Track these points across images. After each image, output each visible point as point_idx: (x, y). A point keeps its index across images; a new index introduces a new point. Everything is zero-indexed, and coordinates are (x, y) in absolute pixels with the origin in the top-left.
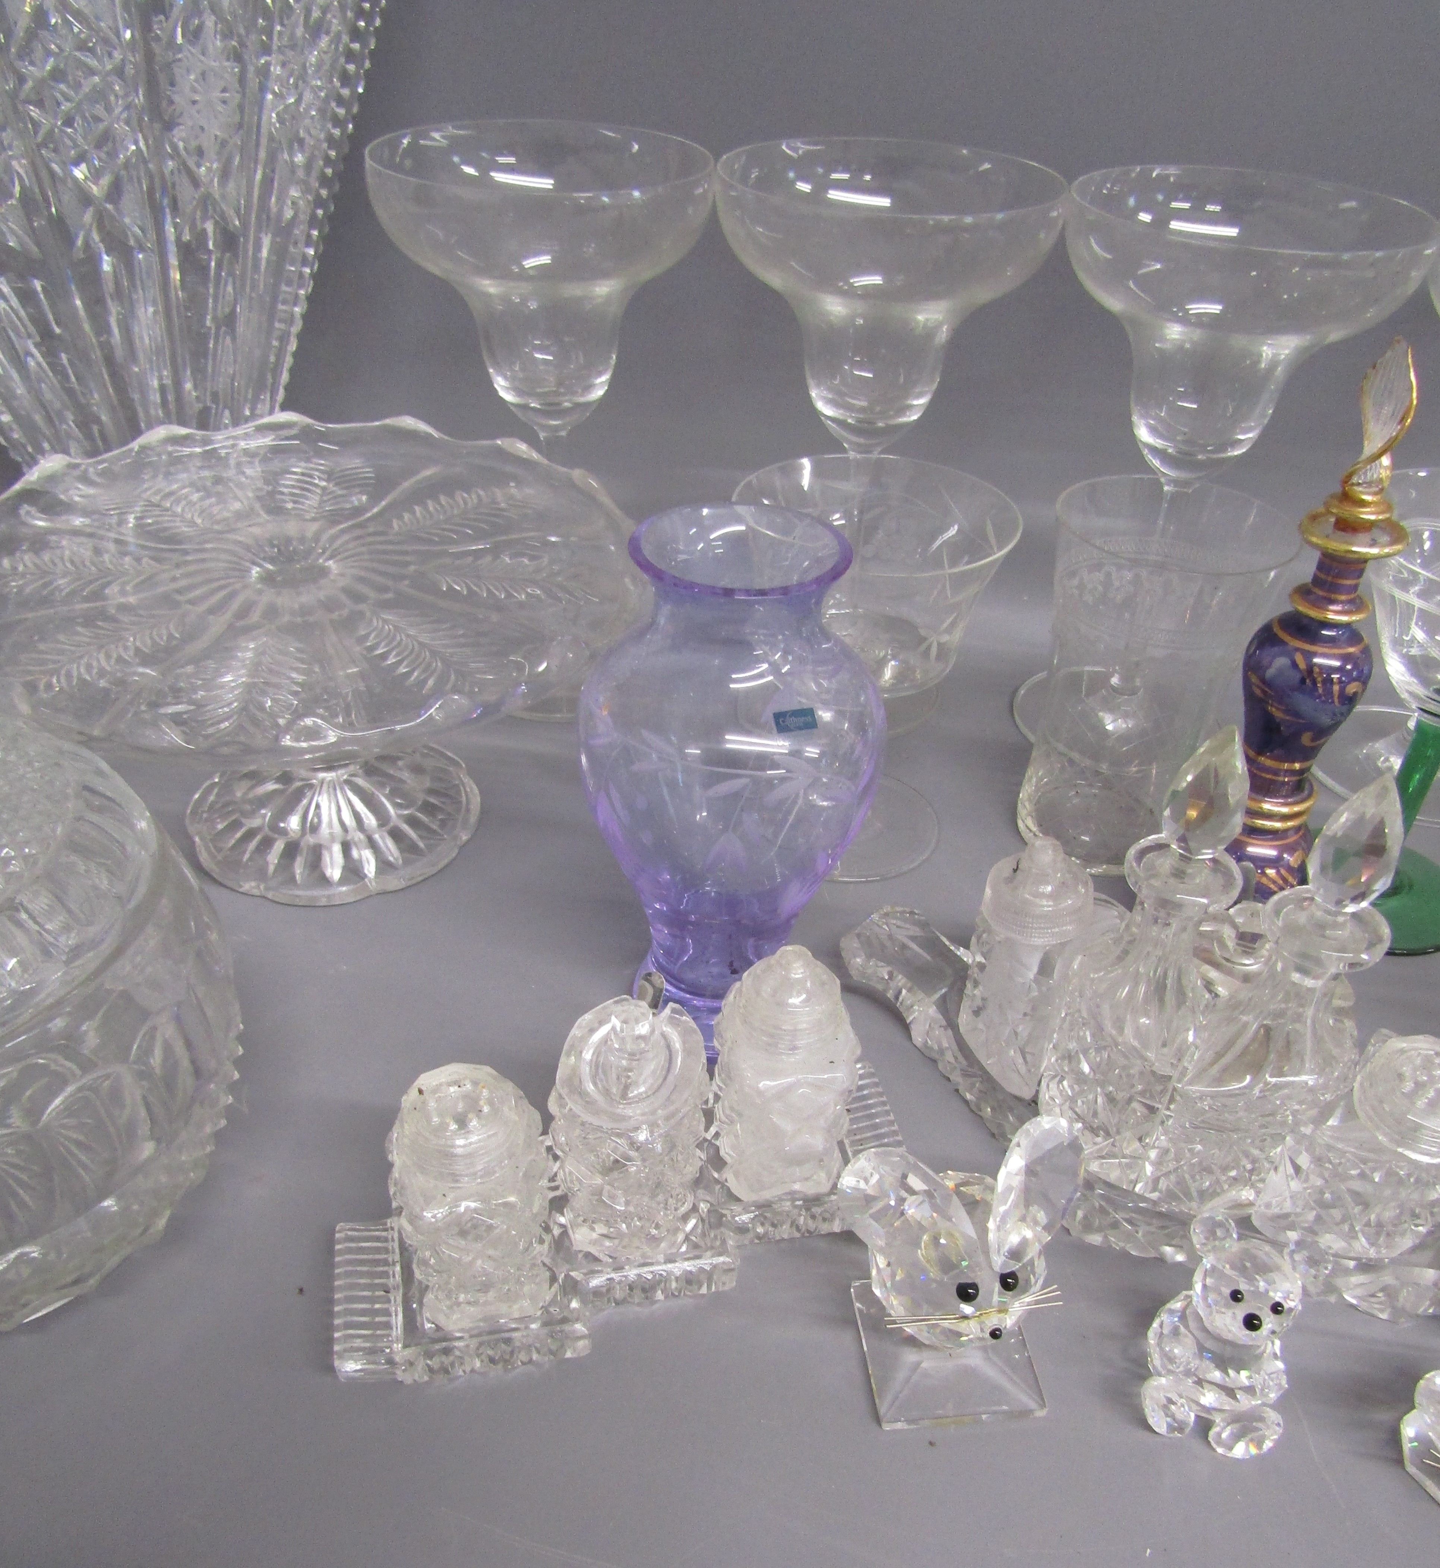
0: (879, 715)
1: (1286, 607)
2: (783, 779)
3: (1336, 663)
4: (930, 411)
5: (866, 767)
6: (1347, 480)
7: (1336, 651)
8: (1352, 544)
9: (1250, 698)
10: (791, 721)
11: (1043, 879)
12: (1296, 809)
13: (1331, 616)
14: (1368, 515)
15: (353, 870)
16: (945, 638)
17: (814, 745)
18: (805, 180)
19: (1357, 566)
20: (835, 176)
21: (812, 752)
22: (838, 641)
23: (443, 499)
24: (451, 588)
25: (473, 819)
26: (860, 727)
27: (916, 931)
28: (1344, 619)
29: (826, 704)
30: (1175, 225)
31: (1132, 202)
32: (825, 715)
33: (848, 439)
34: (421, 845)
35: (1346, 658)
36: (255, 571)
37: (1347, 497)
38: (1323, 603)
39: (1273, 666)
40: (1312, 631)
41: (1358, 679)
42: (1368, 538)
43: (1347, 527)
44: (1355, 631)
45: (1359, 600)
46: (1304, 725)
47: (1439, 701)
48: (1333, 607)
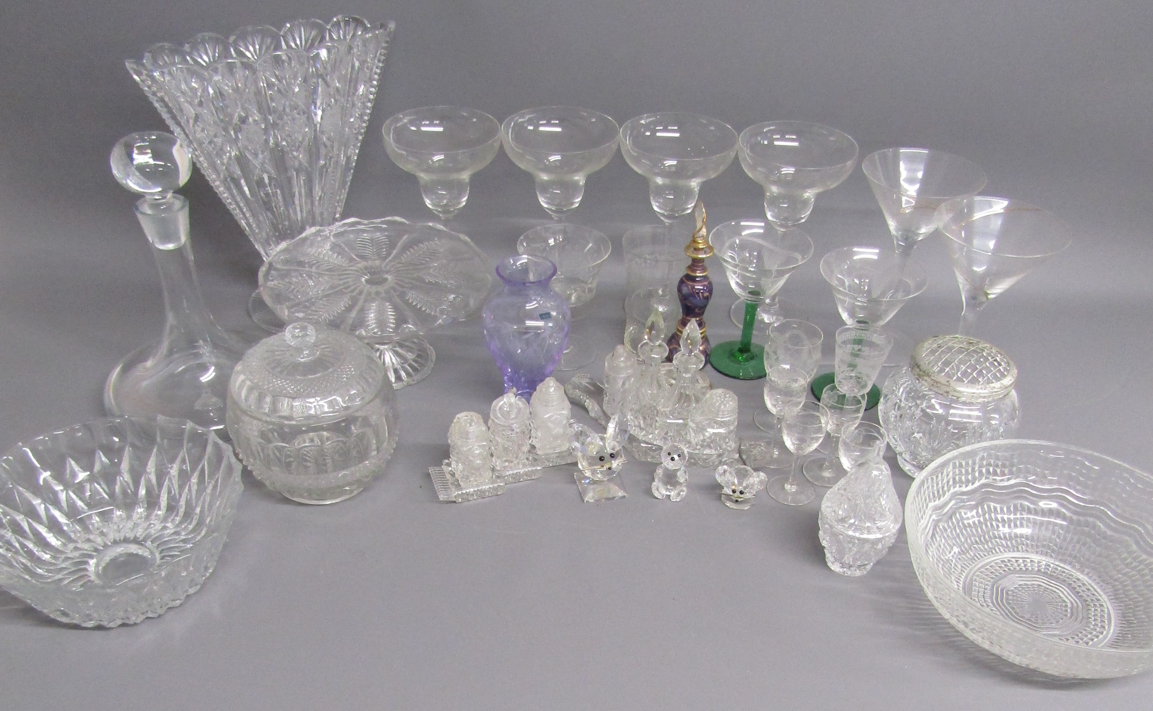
0: (569, 313)
1: (685, 273)
2: (543, 332)
3: (702, 288)
4: (582, 202)
5: (566, 329)
6: (693, 237)
7: (702, 284)
8: (698, 255)
9: (681, 300)
10: (544, 316)
11: (621, 356)
13: (698, 275)
14: (701, 246)
15: (399, 378)
16: (590, 286)
17: (550, 323)
18: (531, 125)
19: (702, 260)
20: (541, 122)
21: (550, 325)
22: (555, 292)
23: (415, 247)
24: (429, 281)
25: (434, 359)
26: (564, 317)
27: (588, 380)
28: (701, 275)
29: (553, 310)
31: (642, 130)
32: (554, 314)
33: (554, 215)
34: (419, 368)
35: (704, 286)
36: (363, 280)
37: (695, 241)
38: (694, 271)
39: (685, 290)
40: (693, 279)
41: (708, 292)
42: (703, 252)
43: (697, 250)
44: (705, 278)
45: (704, 270)
46: (697, 307)
47: (750, 296)
48: (698, 272)
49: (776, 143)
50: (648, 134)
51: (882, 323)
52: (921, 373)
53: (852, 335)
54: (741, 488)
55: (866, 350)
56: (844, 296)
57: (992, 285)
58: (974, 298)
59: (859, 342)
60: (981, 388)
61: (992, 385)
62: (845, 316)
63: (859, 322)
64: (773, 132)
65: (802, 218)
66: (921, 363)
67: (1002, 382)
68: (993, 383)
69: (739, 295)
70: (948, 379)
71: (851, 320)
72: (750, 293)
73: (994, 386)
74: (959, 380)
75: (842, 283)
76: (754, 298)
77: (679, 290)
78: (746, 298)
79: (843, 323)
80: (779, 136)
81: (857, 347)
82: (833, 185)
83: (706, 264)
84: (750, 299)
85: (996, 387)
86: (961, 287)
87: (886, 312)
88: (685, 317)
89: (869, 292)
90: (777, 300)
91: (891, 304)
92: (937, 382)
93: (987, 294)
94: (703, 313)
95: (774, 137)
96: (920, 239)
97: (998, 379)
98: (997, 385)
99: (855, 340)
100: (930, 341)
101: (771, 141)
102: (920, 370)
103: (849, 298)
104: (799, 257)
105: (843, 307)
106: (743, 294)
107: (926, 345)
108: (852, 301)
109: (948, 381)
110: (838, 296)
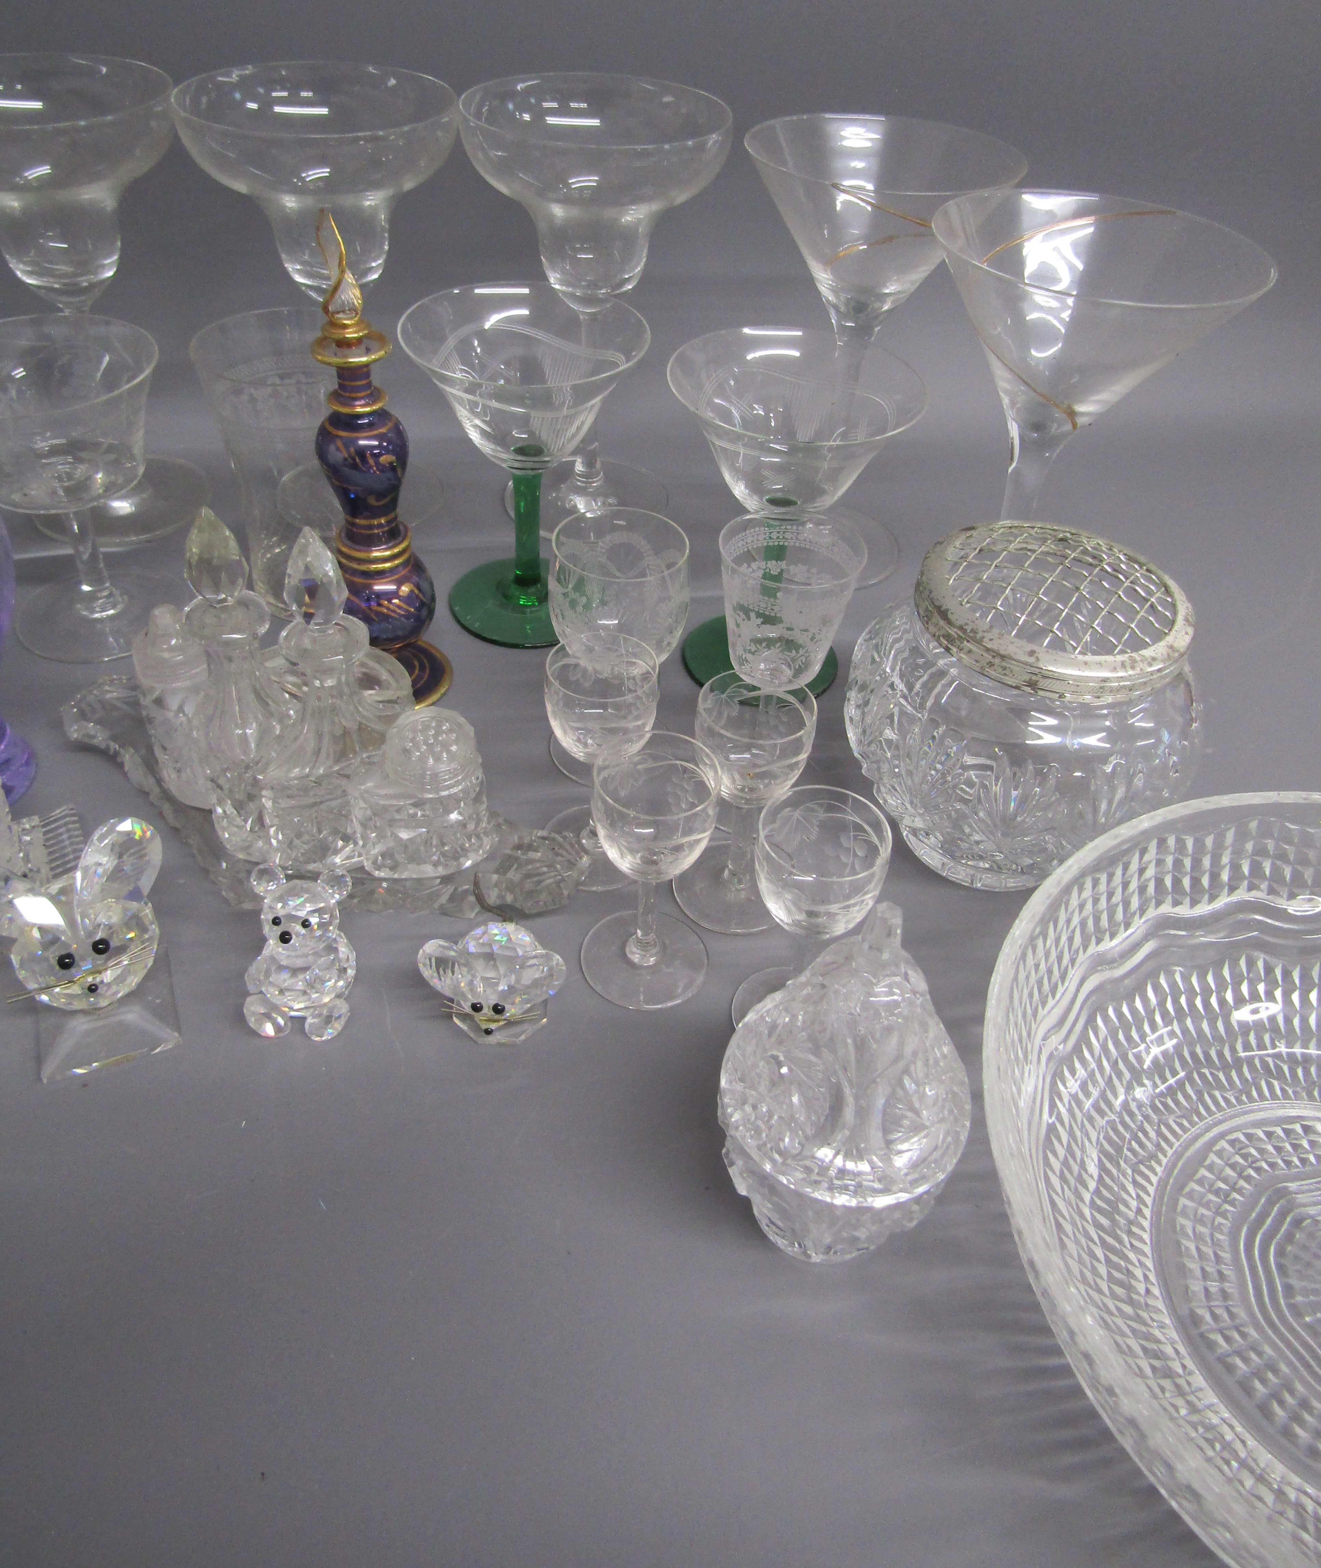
1: (329, 410)
3: (376, 443)
7: (374, 434)
8: (350, 357)
9: (329, 480)
11: (168, 636)
12: (396, 550)
13: (359, 410)
14: (352, 335)
19: (363, 371)
28: (368, 409)
30: (278, 109)
31: (238, 95)
33: (60, 302)
35: (380, 437)
37: (334, 324)
38: (350, 401)
39: (337, 454)
40: (349, 423)
41: (393, 452)
42: (363, 347)
43: (344, 344)
44: (382, 415)
45: (374, 395)
46: (371, 492)
47: (520, 458)
48: (357, 403)
49: (551, 120)
50: (253, 106)
51: (829, 501)
52: (953, 632)
53: (757, 538)
54: (493, 1000)
55: (797, 571)
56: (731, 441)
57: (1083, 392)
58: (1037, 427)
59: (777, 553)
60: (1123, 665)
61: (1147, 653)
62: (739, 490)
63: (774, 502)
64: (540, 93)
65: (628, 280)
66: (949, 604)
67: (1169, 639)
68: (1146, 645)
69: (493, 459)
70: (1029, 647)
71: (756, 498)
72: (521, 451)
73: (1153, 655)
74: (1058, 645)
75: (726, 416)
76: (529, 461)
77: (322, 454)
78: (510, 464)
79: (741, 509)
80: (555, 105)
81: (774, 567)
82: (681, 197)
83: (376, 380)
84: (516, 465)
85: (1159, 656)
86: (1006, 401)
87: (834, 476)
88: (350, 519)
89: (788, 432)
90: (598, 465)
91: (847, 454)
92: (1003, 657)
93: (1072, 414)
94: (393, 505)
95: (546, 105)
96: (886, 308)
97: (1159, 636)
98: (1158, 650)
99: (768, 548)
100: (958, 543)
101: (540, 114)
102: (950, 623)
103: (744, 445)
104: (620, 357)
105: (734, 470)
106: (505, 456)
107: (952, 552)
108: (753, 453)
109: (1032, 653)
110: (718, 443)
